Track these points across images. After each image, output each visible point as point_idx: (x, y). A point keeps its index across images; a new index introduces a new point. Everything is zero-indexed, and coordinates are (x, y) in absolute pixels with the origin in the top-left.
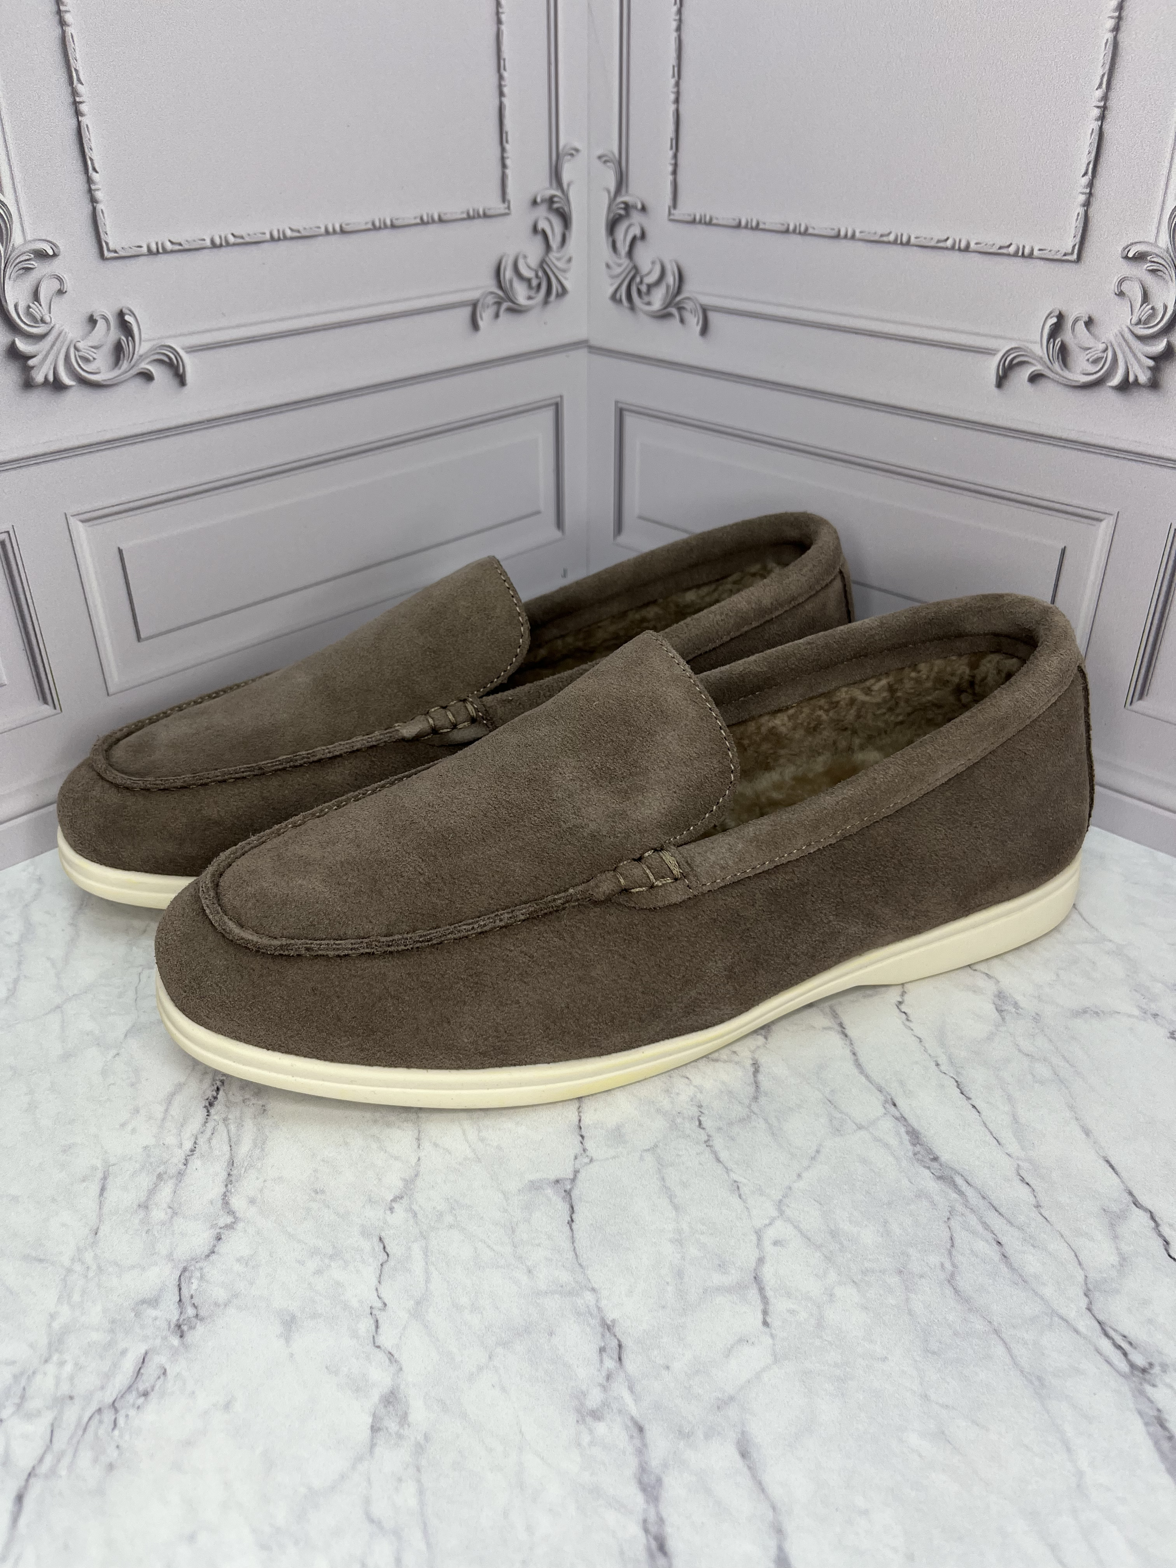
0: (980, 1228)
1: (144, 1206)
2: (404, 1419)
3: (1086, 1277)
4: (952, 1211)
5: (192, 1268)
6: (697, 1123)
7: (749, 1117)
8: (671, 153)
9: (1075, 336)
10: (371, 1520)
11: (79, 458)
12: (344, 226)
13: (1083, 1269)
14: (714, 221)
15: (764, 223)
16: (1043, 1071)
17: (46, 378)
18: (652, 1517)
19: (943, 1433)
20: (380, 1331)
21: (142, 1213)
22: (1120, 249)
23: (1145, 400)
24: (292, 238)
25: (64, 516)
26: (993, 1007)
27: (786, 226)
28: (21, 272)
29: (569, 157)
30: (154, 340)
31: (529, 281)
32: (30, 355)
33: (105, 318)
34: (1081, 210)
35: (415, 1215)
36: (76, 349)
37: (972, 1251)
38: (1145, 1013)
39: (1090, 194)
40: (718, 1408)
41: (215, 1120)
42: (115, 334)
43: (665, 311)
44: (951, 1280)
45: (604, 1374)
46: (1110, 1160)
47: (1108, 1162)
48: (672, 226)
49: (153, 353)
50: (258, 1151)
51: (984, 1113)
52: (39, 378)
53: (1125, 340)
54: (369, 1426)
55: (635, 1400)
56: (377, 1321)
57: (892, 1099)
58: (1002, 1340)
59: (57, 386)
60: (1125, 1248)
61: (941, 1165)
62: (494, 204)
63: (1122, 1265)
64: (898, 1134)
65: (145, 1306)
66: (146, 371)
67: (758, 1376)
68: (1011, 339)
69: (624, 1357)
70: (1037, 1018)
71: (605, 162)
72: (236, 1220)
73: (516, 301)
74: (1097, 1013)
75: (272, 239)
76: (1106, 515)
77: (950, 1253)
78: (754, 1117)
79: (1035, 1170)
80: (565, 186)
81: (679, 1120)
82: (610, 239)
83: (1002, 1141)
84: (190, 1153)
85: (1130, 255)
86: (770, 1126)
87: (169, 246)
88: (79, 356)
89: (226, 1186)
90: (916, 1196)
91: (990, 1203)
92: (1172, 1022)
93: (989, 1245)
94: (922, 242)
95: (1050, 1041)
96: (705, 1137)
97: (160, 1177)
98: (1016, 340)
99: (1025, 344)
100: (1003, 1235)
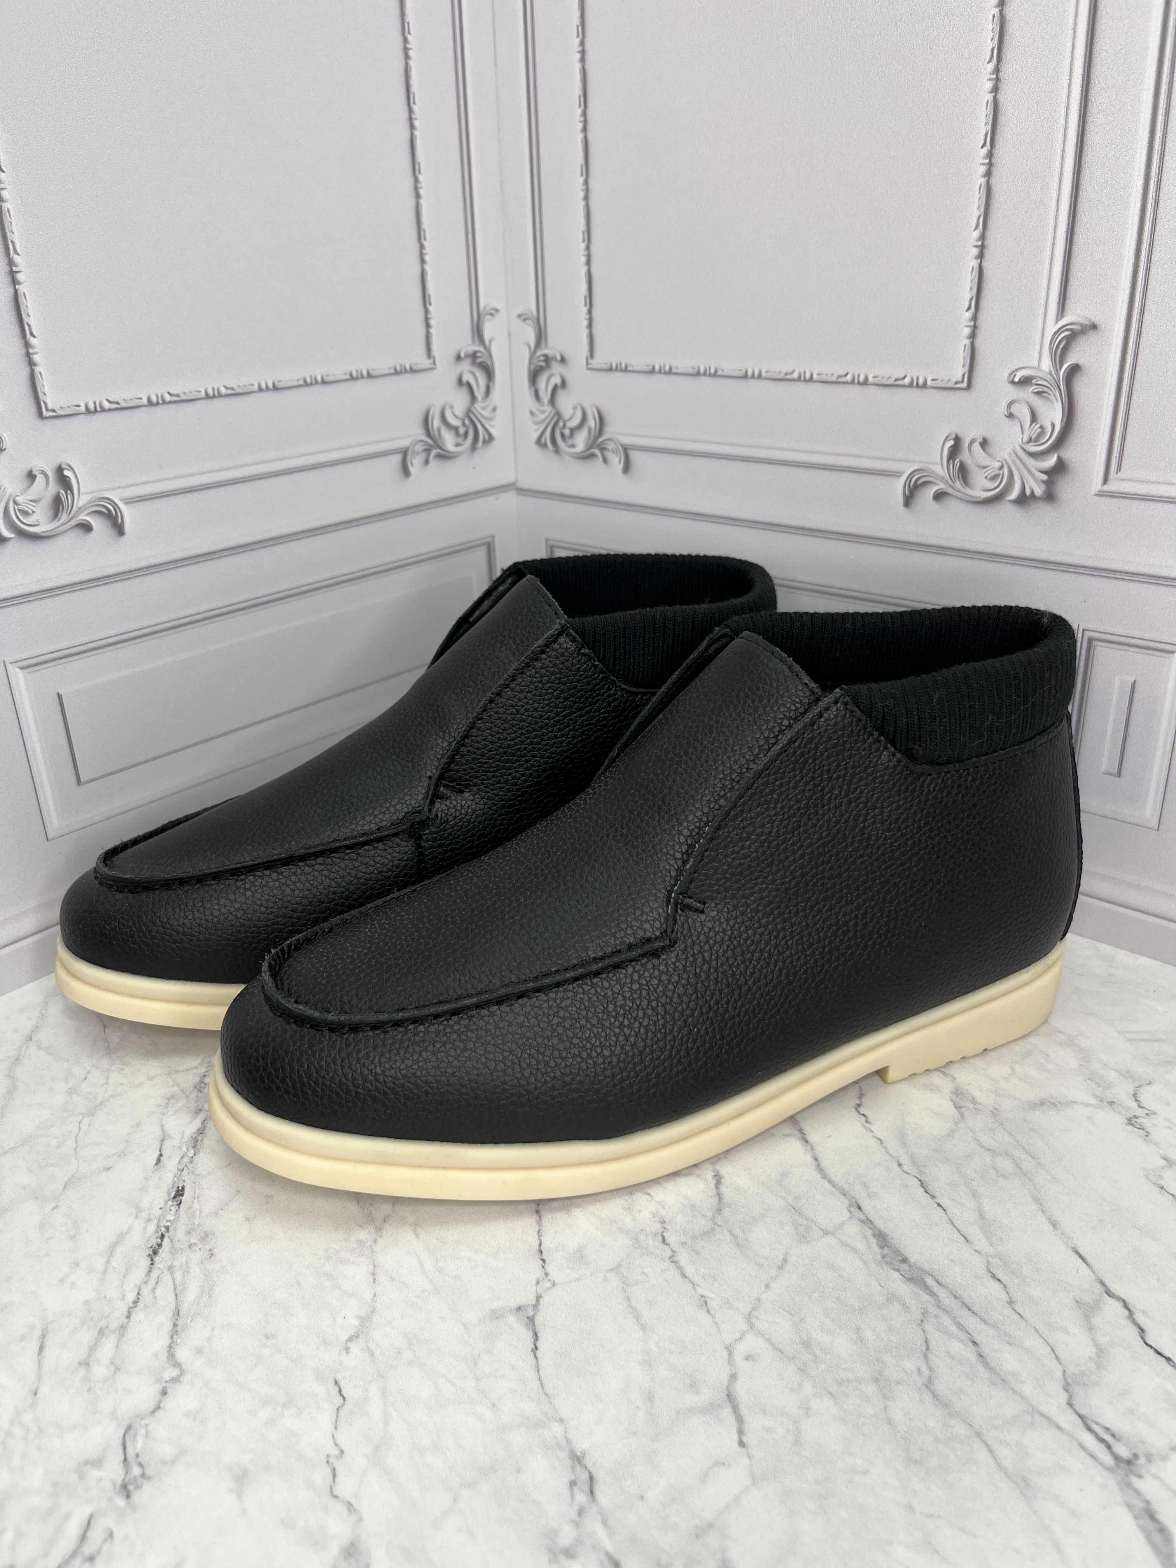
0: (954, 1328)
1: (85, 1364)
3: (1064, 1371)
4: (925, 1313)
5: (138, 1425)
6: (661, 1239)
7: (713, 1229)
8: (585, 310)
9: (972, 456)
11: (18, 607)
12: (276, 383)
13: (1060, 1364)
14: (630, 368)
15: (677, 368)
16: (1006, 1165)
19: (930, 1543)
20: (338, 1480)
21: (83, 1371)
22: (1006, 375)
23: (1043, 511)
24: (226, 395)
26: (951, 1104)
27: (697, 369)
29: (489, 317)
30: (93, 492)
31: (456, 429)
33: (43, 473)
34: (967, 342)
35: (372, 1354)
36: (15, 503)
37: (948, 1353)
38: (1101, 1101)
39: (975, 327)
40: (697, 1536)
41: (159, 1268)
42: (54, 488)
43: (588, 452)
44: (929, 1385)
45: (576, 1509)
46: (1079, 1249)
47: (1077, 1252)
48: (589, 372)
49: (91, 505)
50: (205, 1298)
51: (949, 1211)
53: (1019, 458)
55: (609, 1534)
56: (334, 1470)
57: (856, 1202)
58: (984, 1442)
60: (1102, 1339)
61: (910, 1266)
62: (422, 361)
63: (1099, 1357)
64: (865, 1236)
65: (88, 1467)
66: (85, 522)
67: (737, 1499)
68: (914, 462)
69: (596, 1490)
70: (995, 1112)
71: (525, 320)
72: (182, 1372)
73: (445, 448)
74: (1054, 1104)
75: (207, 396)
77: (926, 1357)
78: (718, 1230)
79: (1005, 1266)
80: (487, 342)
81: (642, 1237)
82: (533, 389)
83: (970, 1238)
84: (132, 1305)
85: (1016, 380)
86: (735, 1237)
87: (106, 405)
88: (20, 511)
89: (172, 1337)
90: (887, 1300)
91: (963, 1302)
92: (1128, 1109)
93: (965, 1345)
94: (824, 378)
95: (1010, 1134)
96: (669, 1253)
97: (101, 1332)
98: (919, 462)
99: (927, 465)
100: (978, 1334)
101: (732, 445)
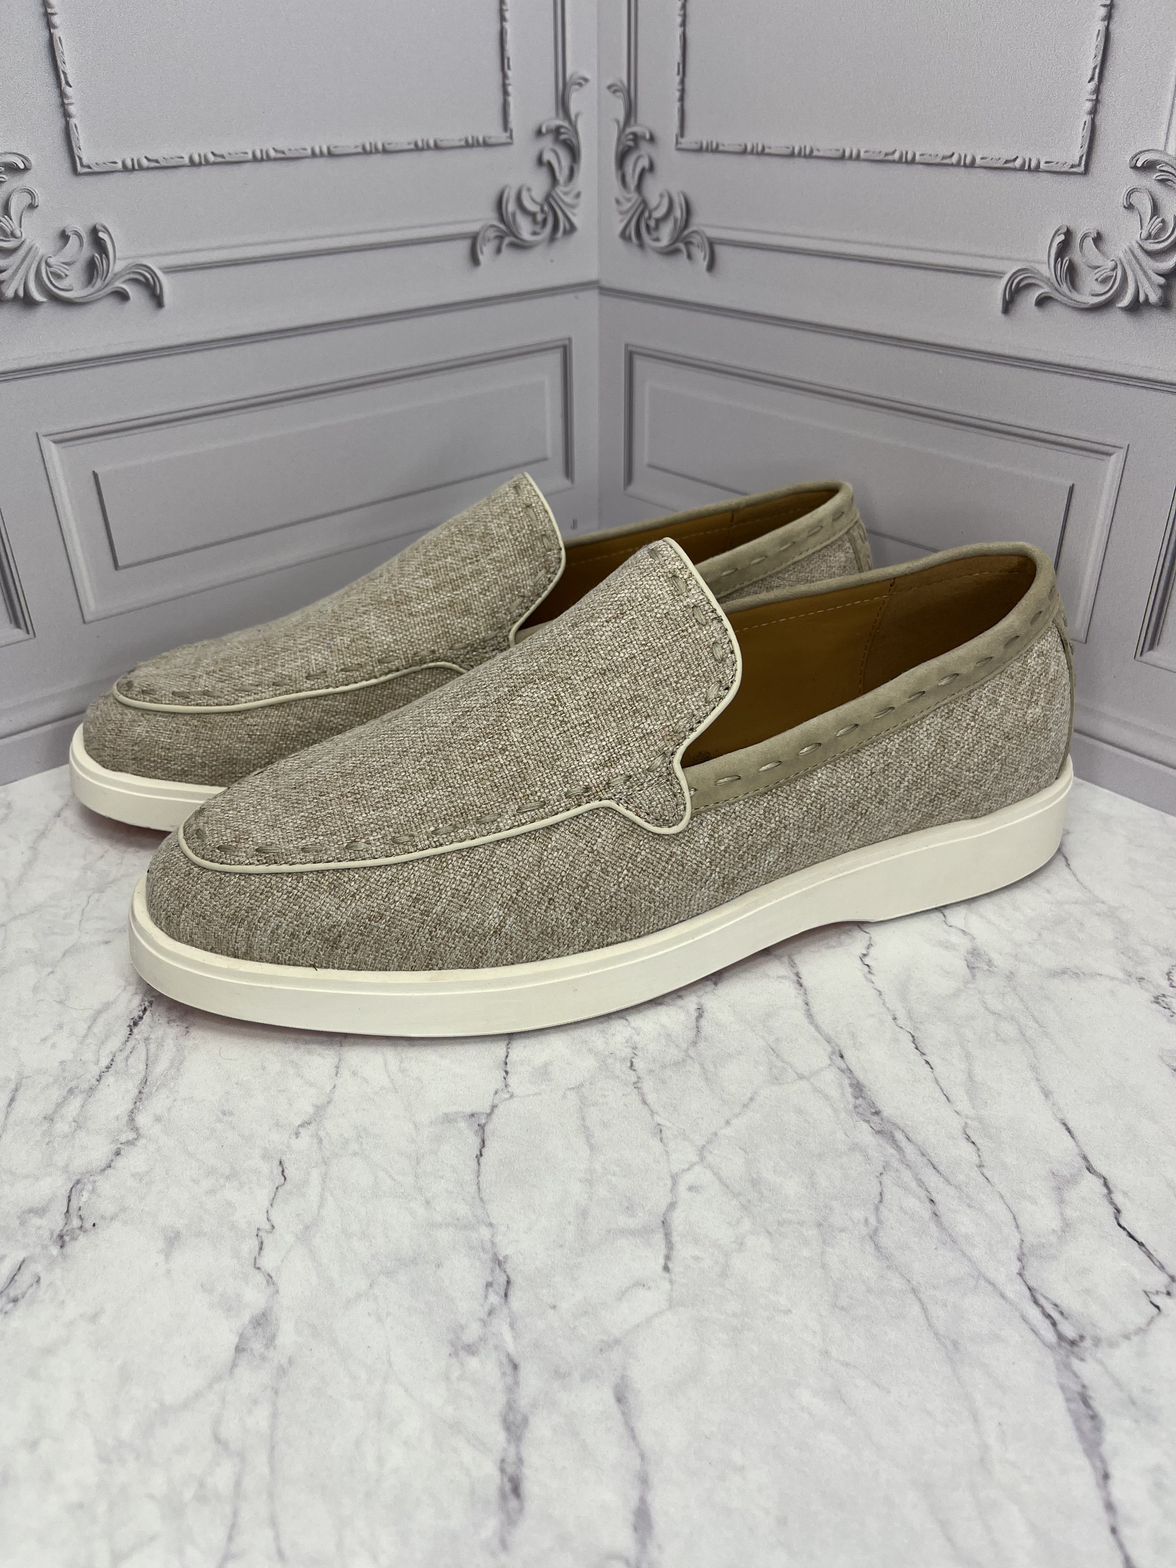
0: (913, 1185)
1: (50, 1119)
2: (271, 1341)
3: (1023, 1241)
4: (886, 1166)
5: (86, 1180)
6: (629, 1064)
7: (684, 1061)
8: (677, 79)
9: (1083, 255)
10: (217, 1439)
11: (51, 377)
12: (332, 149)
13: (1020, 1232)
14: (721, 148)
15: (770, 148)
16: (1008, 1029)
17: (16, 293)
18: (511, 1456)
19: (839, 1391)
20: (264, 1252)
21: (46, 1126)
22: (1128, 159)
23: (1157, 321)
24: (277, 159)
25: (35, 436)
26: (964, 964)
27: (791, 149)
29: (577, 87)
30: (130, 258)
31: (533, 215)
33: (77, 234)
34: (1088, 118)
35: (320, 1141)
36: (48, 264)
37: (902, 1208)
38: (1130, 976)
39: (1097, 101)
40: (601, 1350)
41: (136, 1039)
42: (87, 251)
43: (673, 247)
44: (873, 1236)
45: (487, 1309)
46: (1067, 1123)
47: (1065, 1124)
48: (678, 154)
49: (128, 271)
50: (173, 1071)
51: (938, 1069)
52: (9, 293)
53: (1135, 257)
54: (233, 1346)
55: (514, 1338)
56: (262, 1243)
57: (840, 1051)
58: (920, 1300)
59: (27, 302)
60: (1070, 1213)
61: (882, 1119)
62: (496, 133)
63: (1064, 1231)
64: (841, 1086)
65: (31, 1215)
66: (122, 291)
67: (649, 1320)
68: (1018, 260)
69: (511, 1293)
70: (1011, 976)
71: (615, 92)
72: (139, 1136)
73: (519, 236)
74: (1076, 974)
75: (255, 159)
76: (1116, 449)
77: (877, 1209)
78: (689, 1061)
79: (984, 1129)
80: (573, 117)
81: (610, 1061)
82: (620, 173)
83: (953, 1099)
84: (104, 1070)
85: (1139, 164)
86: (705, 1072)
87: (145, 163)
88: (51, 272)
89: (136, 1103)
90: (849, 1149)
91: (929, 1160)
92: (1158, 986)
93: (921, 1202)
94: (927, 159)
96: (634, 1079)
97: (71, 1091)
98: (1023, 261)
99: (1032, 264)
100: (938, 1193)
101: (823, 239)
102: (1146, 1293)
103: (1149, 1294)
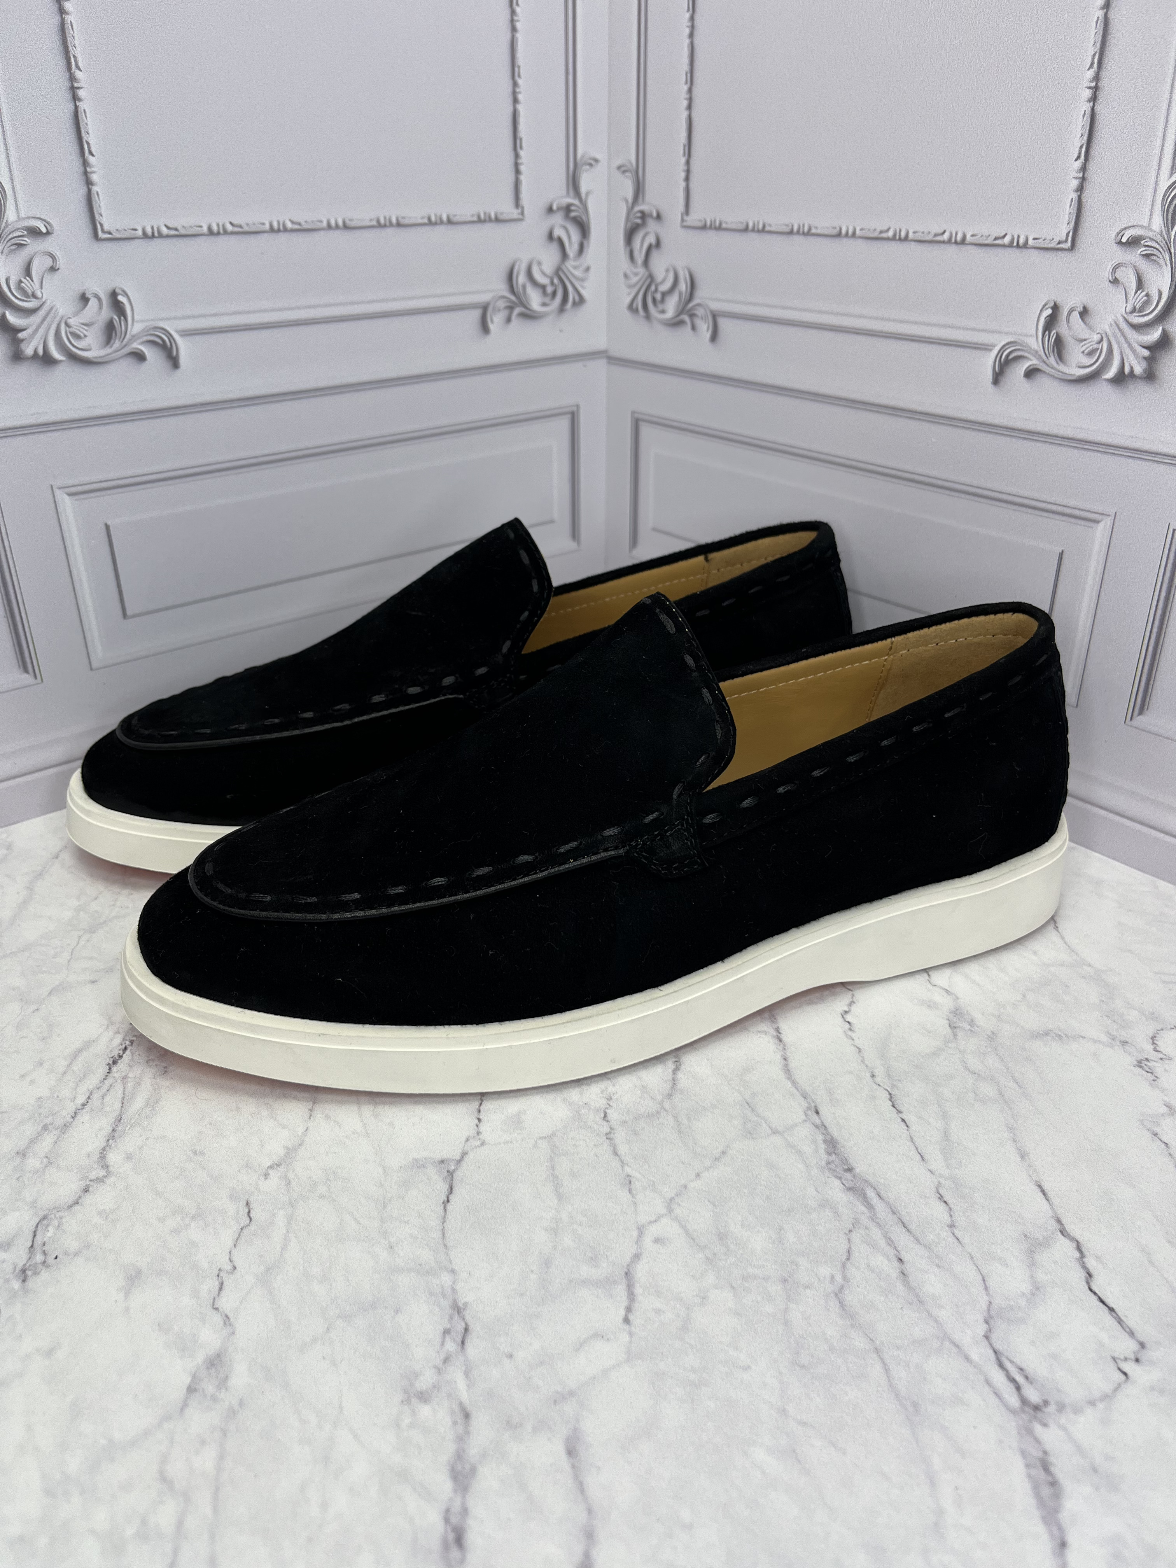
0: (882, 1243)
1: (22, 1154)
2: (223, 1382)
3: (991, 1303)
4: (856, 1223)
6: (602, 1115)
7: (658, 1112)
8: (683, 160)
9: (1070, 328)
10: (163, 1478)
11: (67, 432)
12: (347, 222)
13: (988, 1294)
14: (724, 226)
15: (770, 225)
16: (988, 1090)
17: (36, 351)
18: (457, 1506)
19: (794, 1451)
20: (223, 1293)
21: (18, 1160)
22: (1113, 235)
23: (1140, 392)
24: (292, 231)
25: (50, 489)
26: (946, 1023)
27: (791, 227)
28: (14, 247)
29: (588, 167)
30: (147, 320)
31: (543, 288)
32: (20, 328)
33: (97, 297)
34: (1074, 196)
35: (289, 1183)
36: (67, 325)
37: (869, 1266)
38: (1113, 1039)
39: (1083, 179)
40: (555, 1401)
41: (114, 1077)
42: (107, 313)
43: (678, 319)
44: (839, 1294)
45: (442, 1357)
46: (1043, 1184)
47: (1040, 1186)
48: (682, 232)
49: (145, 334)
50: (148, 1110)
51: (914, 1128)
52: (29, 351)
53: (1120, 330)
54: (185, 1387)
55: (468, 1386)
56: (222, 1284)
57: (815, 1106)
58: (882, 1360)
59: (46, 360)
60: (1041, 1276)
61: (854, 1176)
62: (508, 209)
63: (1033, 1294)
64: (814, 1141)
66: (139, 352)
67: (605, 1373)
68: (1007, 333)
69: (468, 1341)
70: (992, 1037)
71: (624, 172)
72: (109, 1174)
73: (528, 306)
74: (1060, 1037)
75: (272, 230)
76: (1104, 516)
77: (844, 1266)
78: (663, 1113)
79: (957, 1189)
80: (583, 195)
81: (584, 1112)
82: (628, 249)
83: (926, 1157)
84: (81, 1107)
85: (1124, 240)
86: (679, 1124)
87: (165, 231)
88: (71, 333)
89: (108, 1140)
90: (820, 1206)
91: (899, 1218)
92: (1142, 1051)
93: (889, 1260)
94: (919, 236)
95: (1002, 1060)
96: (606, 1129)
97: (45, 1127)
98: (1012, 334)
99: (1021, 337)
100: (906, 1252)
101: (820, 312)
102: (1114, 1359)
103: (1118, 1361)
